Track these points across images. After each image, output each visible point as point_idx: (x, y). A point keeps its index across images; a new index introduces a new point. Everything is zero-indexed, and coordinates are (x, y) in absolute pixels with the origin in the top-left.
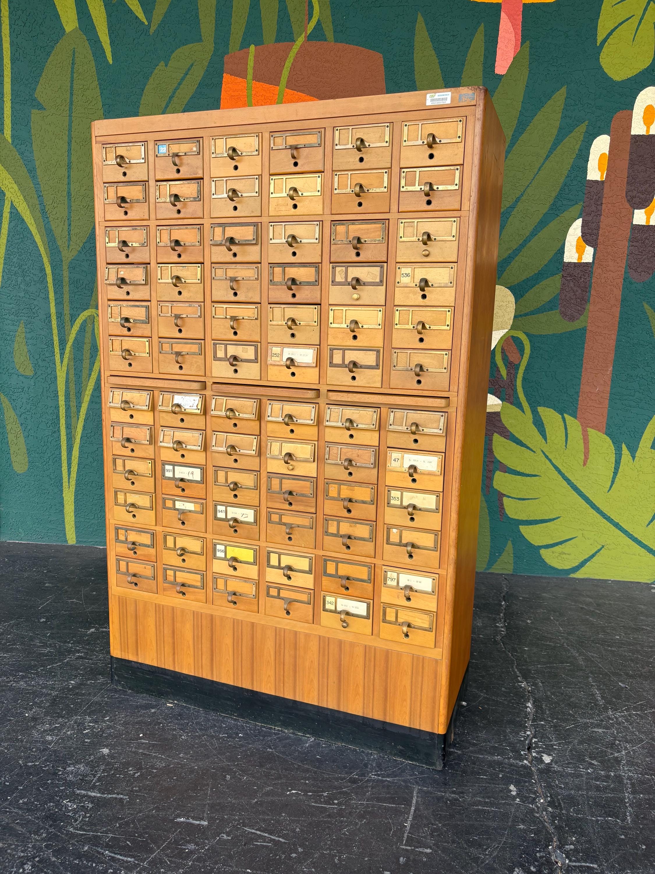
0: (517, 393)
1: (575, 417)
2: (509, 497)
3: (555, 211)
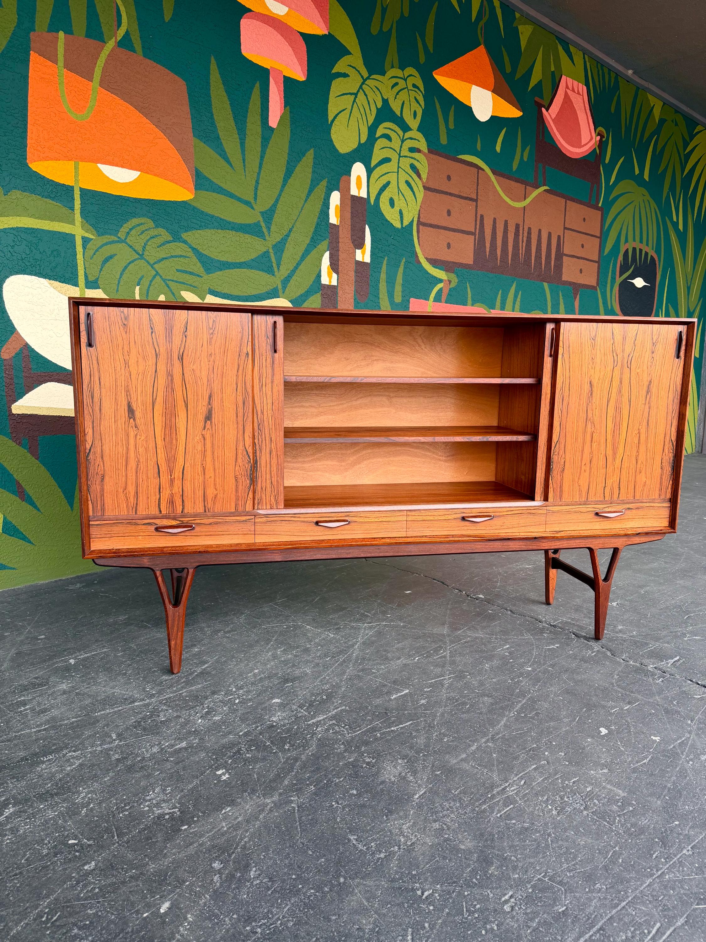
3: (314, 243)
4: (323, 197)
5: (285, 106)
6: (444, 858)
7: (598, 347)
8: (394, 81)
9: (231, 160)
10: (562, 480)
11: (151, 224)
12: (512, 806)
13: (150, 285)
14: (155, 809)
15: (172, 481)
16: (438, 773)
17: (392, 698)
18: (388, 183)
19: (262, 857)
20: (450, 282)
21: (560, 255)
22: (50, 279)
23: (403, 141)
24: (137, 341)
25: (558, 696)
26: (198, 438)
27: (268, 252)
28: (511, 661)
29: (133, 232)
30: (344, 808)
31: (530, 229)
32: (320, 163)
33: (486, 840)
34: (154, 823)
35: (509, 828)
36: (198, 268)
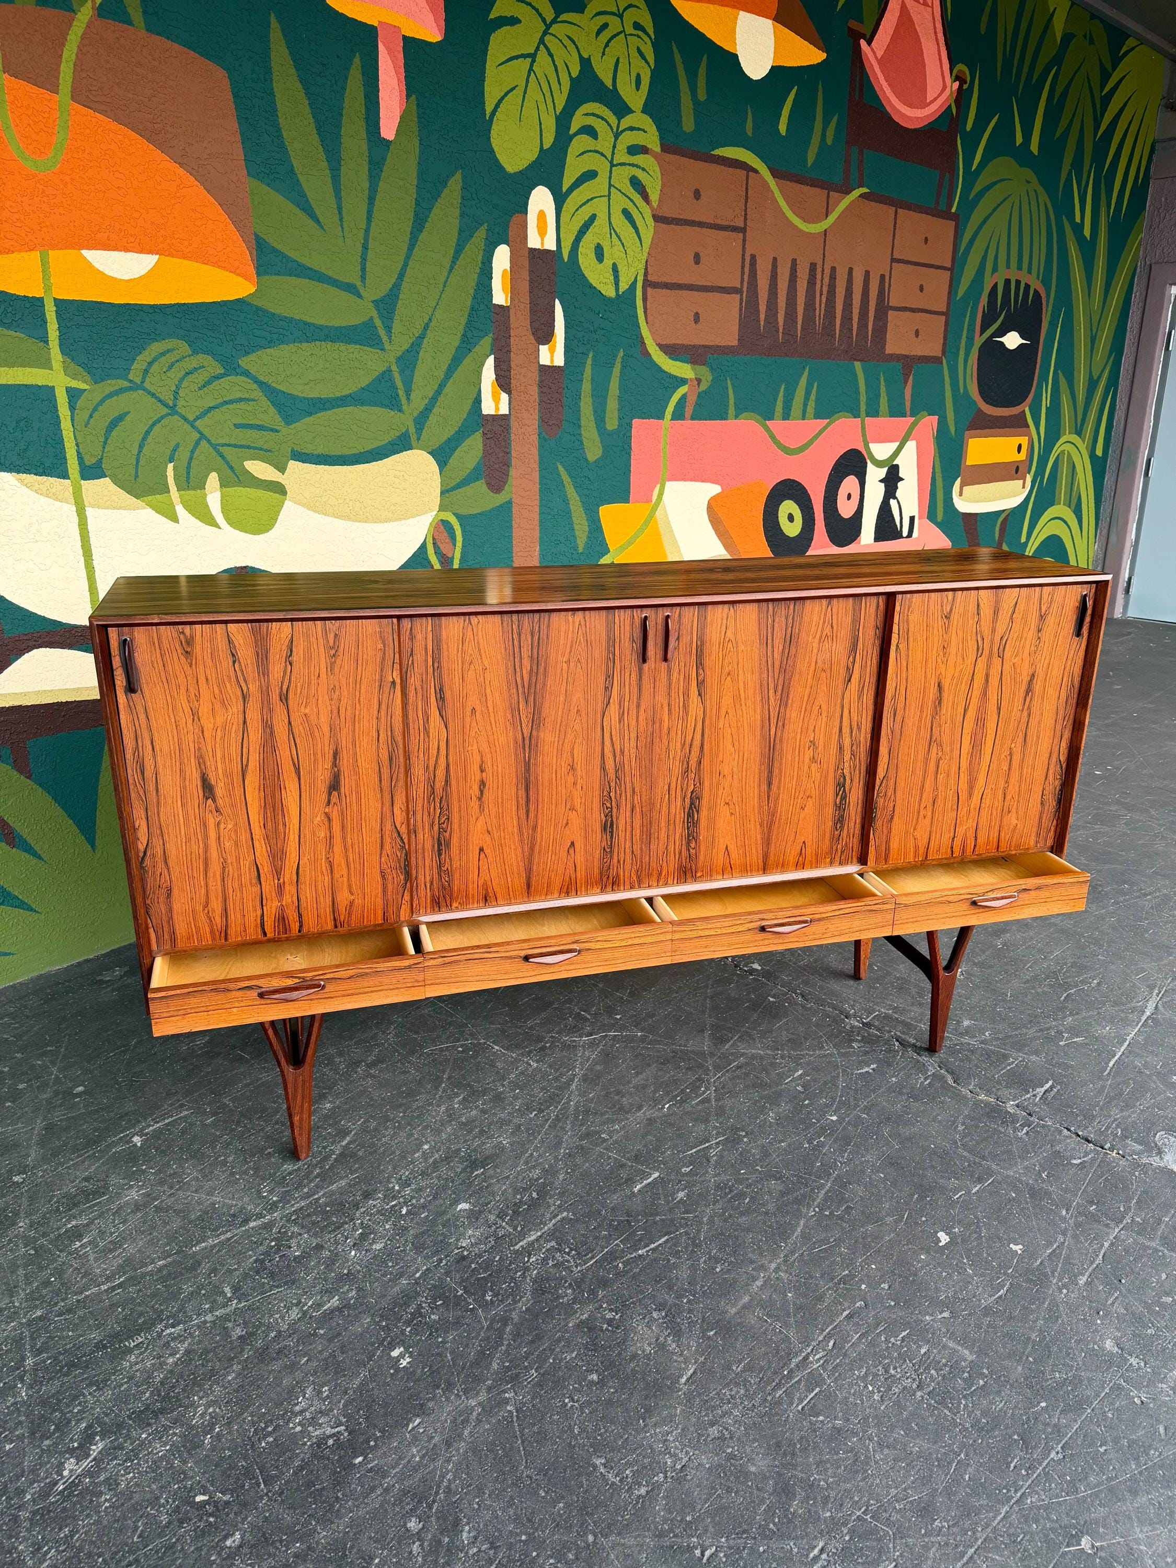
3: (467, 345)
4: (480, 258)
5: (408, 96)
6: (729, 1490)
7: (954, 629)
8: (602, 20)
9: (317, 211)
10: (890, 832)
11: (184, 348)
12: (818, 1390)
13: (191, 458)
14: (311, 1429)
15: (280, 889)
16: (712, 1333)
17: (636, 1190)
18: (593, 218)
19: (476, 1506)
20: (699, 381)
21: (883, 309)
22: (18, 472)
23: (617, 136)
24: (209, 677)
25: (878, 1172)
26: (318, 819)
27: (389, 371)
28: (807, 1102)
29: (155, 368)
30: (582, 1408)
31: (833, 269)
32: (474, 196)
33: (785, 1455)
34: (314, 1455)
35: (815, 1431)
36: (271, 416)
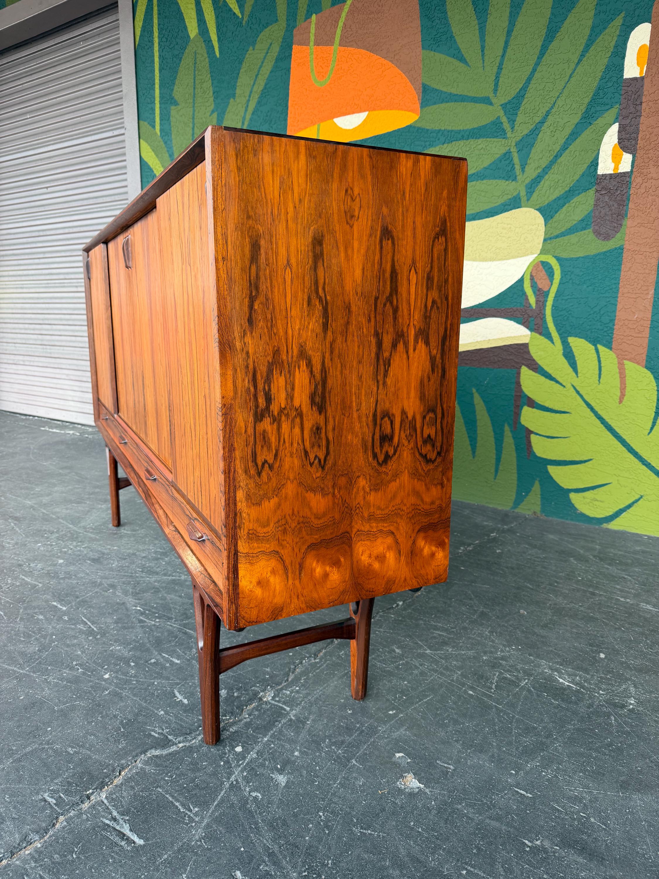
0: (546, 323)
1: (611, 349)
2: (537, 434)
9: (466, 56)
27: (509, 152)
